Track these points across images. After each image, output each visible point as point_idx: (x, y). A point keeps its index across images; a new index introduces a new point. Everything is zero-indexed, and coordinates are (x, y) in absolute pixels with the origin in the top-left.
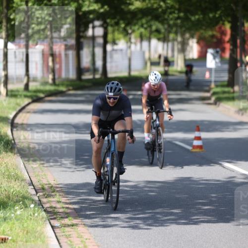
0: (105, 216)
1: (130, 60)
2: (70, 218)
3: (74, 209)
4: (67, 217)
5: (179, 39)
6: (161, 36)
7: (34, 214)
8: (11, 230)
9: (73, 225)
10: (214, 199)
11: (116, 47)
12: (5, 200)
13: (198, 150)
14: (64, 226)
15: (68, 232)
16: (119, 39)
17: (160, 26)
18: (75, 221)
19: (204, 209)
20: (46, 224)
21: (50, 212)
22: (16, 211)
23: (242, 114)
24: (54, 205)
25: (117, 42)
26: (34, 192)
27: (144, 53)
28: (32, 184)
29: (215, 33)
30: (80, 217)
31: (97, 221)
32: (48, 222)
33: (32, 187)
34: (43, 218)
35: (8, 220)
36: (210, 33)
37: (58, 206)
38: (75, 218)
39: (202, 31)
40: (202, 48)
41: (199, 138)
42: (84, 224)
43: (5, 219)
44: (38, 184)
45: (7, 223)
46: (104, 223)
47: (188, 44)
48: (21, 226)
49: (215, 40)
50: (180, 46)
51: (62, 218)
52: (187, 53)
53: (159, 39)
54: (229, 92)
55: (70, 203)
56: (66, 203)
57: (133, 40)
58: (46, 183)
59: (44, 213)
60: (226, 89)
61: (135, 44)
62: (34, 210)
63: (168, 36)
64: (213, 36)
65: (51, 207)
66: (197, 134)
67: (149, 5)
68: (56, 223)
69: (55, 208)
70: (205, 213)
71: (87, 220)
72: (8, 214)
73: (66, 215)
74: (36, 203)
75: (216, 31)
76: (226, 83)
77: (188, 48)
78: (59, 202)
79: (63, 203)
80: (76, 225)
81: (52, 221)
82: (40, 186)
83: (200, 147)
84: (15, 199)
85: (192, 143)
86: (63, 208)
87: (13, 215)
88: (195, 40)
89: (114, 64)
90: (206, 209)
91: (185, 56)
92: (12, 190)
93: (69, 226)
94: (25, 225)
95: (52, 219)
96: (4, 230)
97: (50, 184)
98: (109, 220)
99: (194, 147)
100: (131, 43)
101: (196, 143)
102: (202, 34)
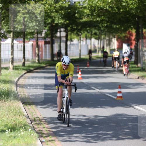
0: (70, 135)
1: (80, 51)
2: (51, 137)
3: (53, 132)
4: (49, 136)
5: (107, 38)
6: (97, 36)
7: (31, 134)
8: (18, 143)
9: (52, 141)
10: (130, 126)
11: (72, 43)
12: (14, 126)
13: (120, 99)
14: (48, 141)
15: (50, 144)
16: (74, 38)
17: (97, 31)
18: (53, 138)
19: (125, 132)
20: (38, 140)
21: (39, 133)
22: (20, 132)
23: (143, 79)
24: (41, 129)
25: (73, 40)
26: (30, 122)
27: (88, 46)
28: (28, 117)
29: (126, 35)
30: (56, 136)
31: (66, 138)
32: (39, 139)
33: (29, 119)
34: (36, 136)
35: (17, 138)
36: (124, 35)
37: (44, 130)
38: (53, 136)
39: (119, 34)
40: (119, 43)
41: (120, 92)
42: (58, 140)
43: (15, 137)
44: (32, 117)
45: (16, 139)
46: (70, 139)
47: (112, 41)
48: (24, 141)
49: (126, 39)
50: (107, 42)
51: (46, 136)
52: (111, 46)
53: (96, 39)
54: (135, 67)
55: (50, 128)
56: (48, 128)
57: (82, 39)
58: (36, 117)
59: (36, 134)
60: (134, 66)
61: (83, 41)
62: (31, 132)
63: (101, 37)
64: (125, 37)
65: (40, 130)
66: (119, 90)
67: (91, 19)
68: (43, 139)
69: (42, 131)
70: (126, 134)
71: (60, 138)
72: (16, 134)
73: (49, 135)
74: (31, 128)
75: (127, 34)
76: (133, 62)
77: (112, 43)
78: (44, 127)
79: (47, 128)
80: (54, 140)
81: (41, 138)
82: (33, 119)
83: (121, 97)
84: (20, 125)
85: (117, 95)
86: (46, 131)
87: (19, 135)
88: (116, 39)
89: (71, 52)
90: (126, 132)
91: (110, 48)
92: (18, 121)
93: (50, 141)
94: (26, 140)
95: (40, 137)
96: (14, 143)
97: (38, 118)
98: (73, 138)
99: (118, 97)
100: (81, 40)
101: (119, 95)
102: (119, 35)
